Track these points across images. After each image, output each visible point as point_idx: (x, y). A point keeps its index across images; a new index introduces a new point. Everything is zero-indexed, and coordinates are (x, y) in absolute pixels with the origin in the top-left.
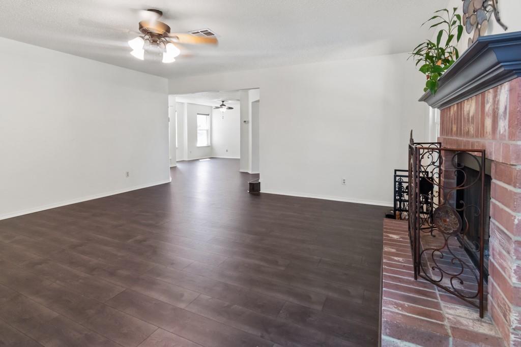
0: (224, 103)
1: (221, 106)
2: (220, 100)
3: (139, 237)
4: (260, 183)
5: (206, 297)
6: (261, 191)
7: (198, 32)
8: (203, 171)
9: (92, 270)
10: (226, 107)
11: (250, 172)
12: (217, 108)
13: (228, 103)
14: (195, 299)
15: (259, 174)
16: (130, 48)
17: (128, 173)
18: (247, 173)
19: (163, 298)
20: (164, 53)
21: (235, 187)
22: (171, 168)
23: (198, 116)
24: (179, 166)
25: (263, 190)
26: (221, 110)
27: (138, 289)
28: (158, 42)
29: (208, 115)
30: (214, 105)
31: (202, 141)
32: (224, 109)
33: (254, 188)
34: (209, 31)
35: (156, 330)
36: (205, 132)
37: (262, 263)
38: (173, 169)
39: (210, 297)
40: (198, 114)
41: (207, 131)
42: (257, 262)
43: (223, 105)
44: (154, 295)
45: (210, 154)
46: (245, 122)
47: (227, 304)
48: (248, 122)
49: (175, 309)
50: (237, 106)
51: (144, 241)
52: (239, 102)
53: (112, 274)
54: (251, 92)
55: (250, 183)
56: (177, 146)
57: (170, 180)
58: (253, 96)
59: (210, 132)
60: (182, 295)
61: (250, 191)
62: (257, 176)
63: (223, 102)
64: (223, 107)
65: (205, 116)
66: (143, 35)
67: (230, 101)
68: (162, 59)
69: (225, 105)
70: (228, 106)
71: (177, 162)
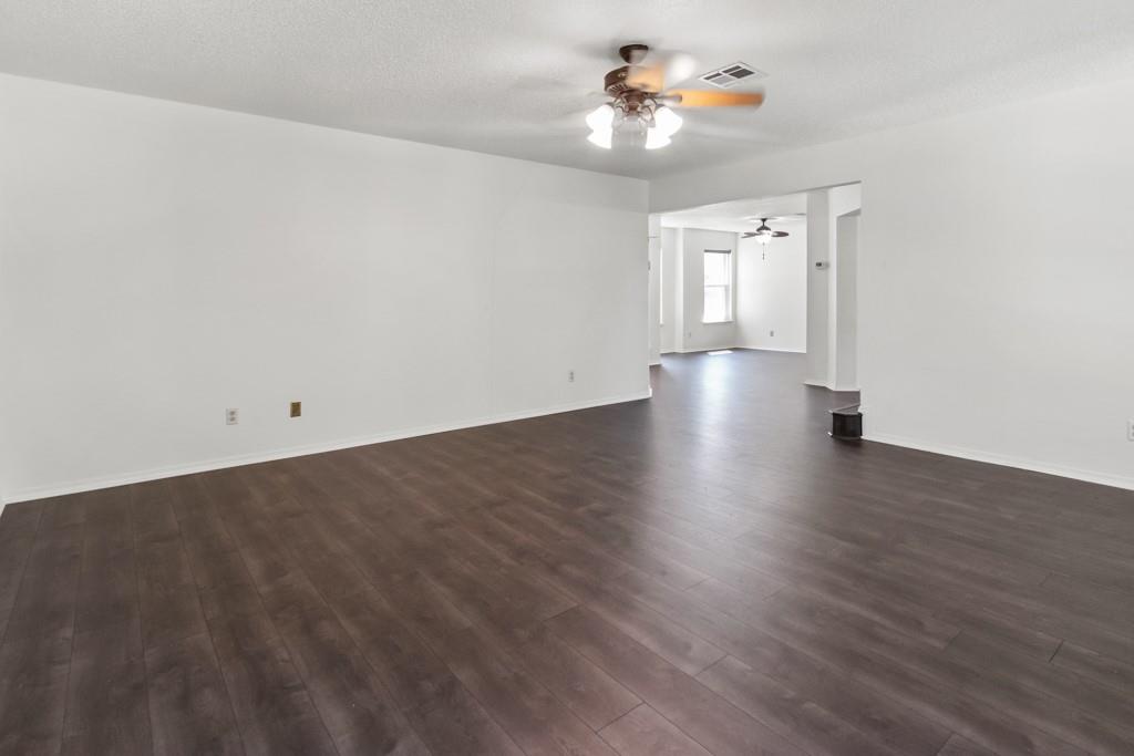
0: (766, 224)
1: (758, 230)
2: (757, 217)
3: (596, 505)
4: (860, 416)
5: (738, 663)
6: (864, 437)
7: (719, 74)
8: (717, 378)
9: (520, 553)
10: (771, 233)
11: (832, 387)
12: (750, 235)
13: (776, 224)
14: (715, 663)
15: (858, 393)
16: (588, 128)
17: (572, 374)
18: (824, 389)
19: (647, 641)
20: (650, 130)
21: (796, 422)
22: (651, 367)
23: (706, 254)
24: (666, 364)
25: (869, 434)
26: (759, 239)
27: (599, 609)
28: (639, 109)
29: (729, 252)
30: (743, 230)
31: (715, 311)
32: (766, 237)
33: (846, 428)
34: (743, 67)
35: (638, 706)
36: (721, 291)
37: (877, 618)
38: (655, 369)
39: (750, 668)
40: (706, 251)
41: (726, 288)
42: (866, 613)
43: (764, 228)
44: (629, 629)
45: (731, 339)
46: (819, 265)
47: (791, 694)
48: (827, 265)
49: (674, 672)
50: (798, 230)
51: (606, 514)
52: (805, 218)
53: (553, 569)
54: (834, 192)
55: (834, 414)
56: (661, 322)
57: (649, 393)
58: (841, 202)
59: (733, 291)
60: (688, 647)
61: (834, 432)
62: (855, 397)
63: (764, 220)
64: (764, 231)
65: (722, 254)
66: (613, 99)
67: (780, 219)
68: (645, 142)
69: (767, 229)
70: (775, 228)
71: (663, 355)
